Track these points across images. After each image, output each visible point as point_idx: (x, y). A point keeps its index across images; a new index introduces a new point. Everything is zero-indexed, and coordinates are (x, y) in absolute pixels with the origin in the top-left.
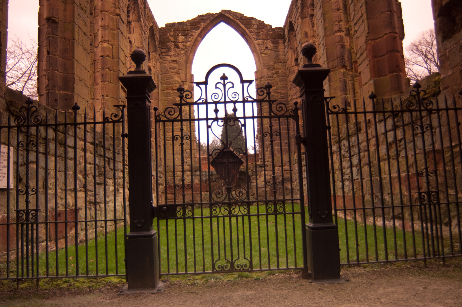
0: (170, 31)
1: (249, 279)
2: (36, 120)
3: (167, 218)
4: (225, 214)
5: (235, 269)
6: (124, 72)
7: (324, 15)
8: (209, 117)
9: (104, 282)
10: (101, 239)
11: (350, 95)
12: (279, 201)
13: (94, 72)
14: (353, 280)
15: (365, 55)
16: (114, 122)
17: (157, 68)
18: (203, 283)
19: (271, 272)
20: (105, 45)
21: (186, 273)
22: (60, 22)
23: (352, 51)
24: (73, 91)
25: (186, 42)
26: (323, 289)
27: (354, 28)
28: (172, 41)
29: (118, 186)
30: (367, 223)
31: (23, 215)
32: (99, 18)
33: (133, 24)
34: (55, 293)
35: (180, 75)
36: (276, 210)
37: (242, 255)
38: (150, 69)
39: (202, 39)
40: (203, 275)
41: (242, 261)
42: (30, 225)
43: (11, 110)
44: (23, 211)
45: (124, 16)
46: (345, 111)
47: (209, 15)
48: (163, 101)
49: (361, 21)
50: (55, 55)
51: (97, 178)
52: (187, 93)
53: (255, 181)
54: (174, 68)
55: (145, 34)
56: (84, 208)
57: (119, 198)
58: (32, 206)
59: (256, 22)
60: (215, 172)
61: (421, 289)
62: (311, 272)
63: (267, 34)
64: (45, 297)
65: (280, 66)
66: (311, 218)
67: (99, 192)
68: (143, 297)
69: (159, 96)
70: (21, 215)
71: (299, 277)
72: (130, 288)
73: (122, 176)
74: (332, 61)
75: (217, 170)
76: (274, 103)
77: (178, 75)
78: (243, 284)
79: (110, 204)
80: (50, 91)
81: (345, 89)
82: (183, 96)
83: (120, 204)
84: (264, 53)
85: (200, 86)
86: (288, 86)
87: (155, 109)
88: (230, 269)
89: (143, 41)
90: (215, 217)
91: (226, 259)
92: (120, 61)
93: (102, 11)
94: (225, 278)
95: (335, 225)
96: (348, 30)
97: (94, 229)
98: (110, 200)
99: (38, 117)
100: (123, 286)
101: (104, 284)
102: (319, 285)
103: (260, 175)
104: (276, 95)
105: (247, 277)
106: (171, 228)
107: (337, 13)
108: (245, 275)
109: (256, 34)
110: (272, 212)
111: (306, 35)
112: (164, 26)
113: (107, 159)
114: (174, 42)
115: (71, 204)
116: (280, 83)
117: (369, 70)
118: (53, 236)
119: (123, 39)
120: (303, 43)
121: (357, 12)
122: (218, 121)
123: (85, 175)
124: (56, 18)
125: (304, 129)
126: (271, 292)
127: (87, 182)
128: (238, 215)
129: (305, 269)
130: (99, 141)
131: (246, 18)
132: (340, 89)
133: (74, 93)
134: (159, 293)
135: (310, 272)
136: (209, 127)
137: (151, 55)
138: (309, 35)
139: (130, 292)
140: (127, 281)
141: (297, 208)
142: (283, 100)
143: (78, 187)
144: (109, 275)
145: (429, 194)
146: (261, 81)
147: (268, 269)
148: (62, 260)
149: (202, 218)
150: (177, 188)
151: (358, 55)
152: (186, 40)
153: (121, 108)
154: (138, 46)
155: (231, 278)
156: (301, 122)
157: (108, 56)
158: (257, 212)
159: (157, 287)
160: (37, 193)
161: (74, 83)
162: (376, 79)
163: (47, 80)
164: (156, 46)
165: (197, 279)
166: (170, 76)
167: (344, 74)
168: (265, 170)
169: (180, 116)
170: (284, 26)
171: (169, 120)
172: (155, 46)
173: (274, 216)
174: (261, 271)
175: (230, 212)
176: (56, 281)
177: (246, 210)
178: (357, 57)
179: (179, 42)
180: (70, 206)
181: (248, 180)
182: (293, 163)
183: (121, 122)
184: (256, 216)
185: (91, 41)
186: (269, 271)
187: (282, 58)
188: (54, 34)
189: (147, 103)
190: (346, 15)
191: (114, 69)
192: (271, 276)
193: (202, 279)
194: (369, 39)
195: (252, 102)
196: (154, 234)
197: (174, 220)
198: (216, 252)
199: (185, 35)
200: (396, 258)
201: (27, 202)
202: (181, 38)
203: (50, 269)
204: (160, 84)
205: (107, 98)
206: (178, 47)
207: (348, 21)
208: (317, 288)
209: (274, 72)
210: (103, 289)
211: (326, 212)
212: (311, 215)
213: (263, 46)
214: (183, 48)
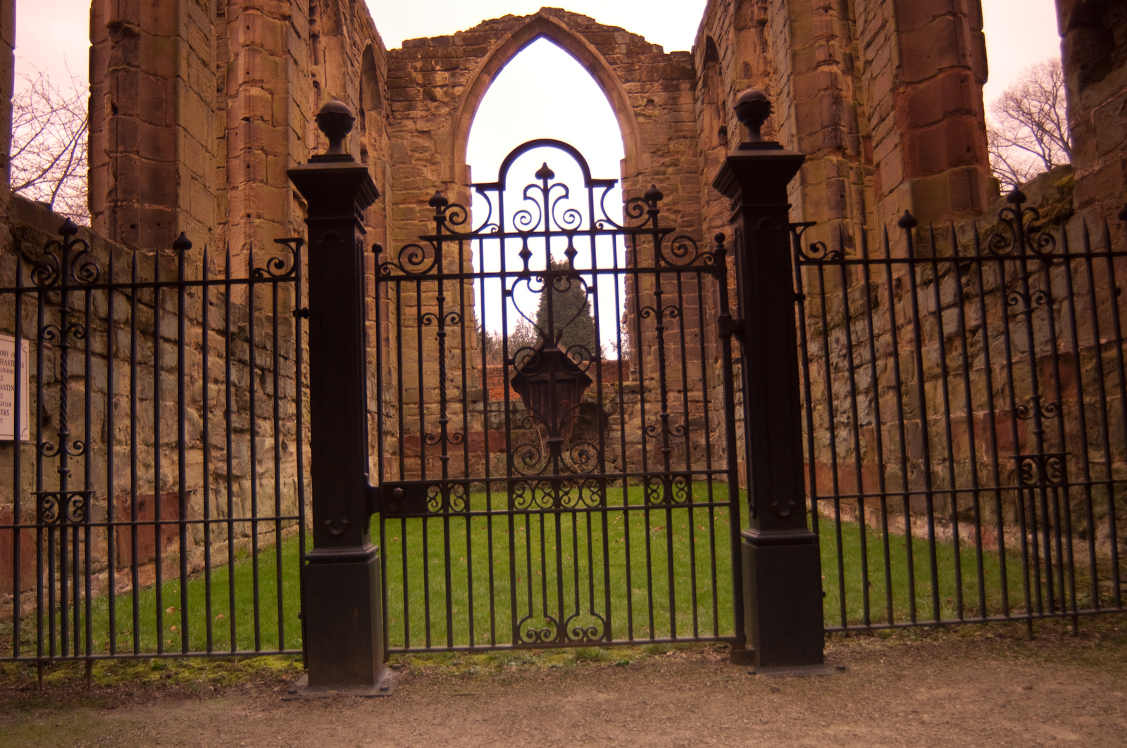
0: (414, 59)
1: (603, 664)
2: (85, 274)
3: (403, 515)
4: (544, 506)
5: (569, 638)
6: (300, 157)
7: (791, 21)
8: (508, 270)
9: (250, 670)
10: (243, 565)
11: (852, 218)
12: (676, 475)
13: (228, 157)
14: (854, 667)
15: (890, 121)
16: (275, 280)
17: (381, 149)
18: (490, 673)
19: (657, 648)
20: (255, 91)
21: (450, 649)
22: (142, 34)
23: (859, 110)
24: (175, 204)
25: (454, 86)
26: (781, 688)
27: (865, 54)
28: (418, 84)
29: (285, 435)
30: (891, 530)
31: (52, 506)
32: (240, 25)
33: (323, 41)
34: (131, 695)
35: (438, 167)
36: (668, 496)
37: (585, 605)
38: (364, 152)
39: (493, 79)
40: (492, 653)
41: (585, 621)
42: (70, 531)
43: (24, 249)
44: (54, 495)
45: (301, 21)
46: (839, 258)
47: (509, 20)
48: (396, 230)
49: (881, 38)
50: (130, 115)
51: (234, 417)
52: (455, 209)
53: (619, 427)
54: (424, 149)
55: (352, 65)
56: (201, 491)
57: (288, 465)
58: (75, 484)
59: (624, 37)
60: (522, 404)
61: (1019, 689)
62: (752, 649)
63: (652, 67)
64: (106, 704)
65: (682, 145)
66: (754, 517)
67: (239, 452)
68: (344, 706)
69: (385, 216)
70: (47, 506)
71: (723, 660)
72: (312, 684)
73: (295, 411)
74: (811, 135)
75: (526, 400)
76: (667, 236)
77: (434, 168)
78: (589, 675)
79: (265, 481)
80: (119, 204)
81: (840, 204)
82: (444, 218)
83: (290, 480)
84: (644, 115)
85: (487, 193)
86: (701, 195)
87: (377, 249)
88: (556, 638)
89: (349, 82)
90: (520, 512)
91: (546, 615)
92: (291, 131)
93: (246, 9)
94: (545, 661)
95: (813, 534)
96: (850, 59)
97: (227, 542)
98: (266, 471)
99: (90, 268)
100: (297, 678)
101: (251, 674)
102: (772, 679)
103: (632, 413)
104: (673, 216)
105: (597, 659)
106: (414, 539)
107: (823, 18)
108: (594, 654)
109: (625, 68)
110: (659, 501)
111: (747, 70)
112: (399, 46)
113: (258, 371)
114: (423, 85)
115: (171, 480)
116: (683, 188)
117: (899, 158)
118: (126, 557)
119: (298, 77)
120: (739, 91)
121: (871, 16)
122: (529, 280)
123: (205, 410)
124: (133, 24)
125: (739, 299)
126: (655, 696)
127: (209, 425)
128: (577, 507)
129: (739, 640)
130: (240, 327)
131: (601, 27)
132: (829, 204)
133: (178, 210)
134: (383, 696)
135: (749, 647)
136: (506, 293)
137: (367, 118)
138: (754, 70)
139: (312, 694)
140: (306, 666)
141: (721, 493)
142: (690, 229)
143: (187, 437)
144: (261, 651)
145: (1041, 460)
146: (635, 183)
147: (648, 639)
148: (147, 615)
149: (489, 515)
150: (429, 442)
151: (875, 120)
152: (452, 80)
153: (293, 245)
154: (334, 94)
155: (559, 662)
156: (732, 285)
157: (262, 118)
158: (622, 501)
159: (378, 681)
160: (86, 452)
161: (178, 184)
162: (916, 179)
163: (111, 176)
164: (378, 95)
165: (475, 664)
166: (414, 168)
167: (839, 167)
168: (643, 401)
169: (436, 266)
170: (693, 47)
171: (410, 277)
172: (376, 94)
173: (664, 511)
174: (632, 644)
175: (557, 501)
176: (134, 666)
177: (596, 497)
178: (872, 125)
179: (436, 87)
180: (168, 485)
181: (603, 423)
182: (711, 383)
183: (293, 279)
184: (621, 512)
185: (220, 81)
186: (651, 646)
187: (687, 126)
188: (129, 64)
189: (357, 234)
190: (845, 22)
191: (277, 150)
192: (657, 657)
193: (489, 663)
194: (902, 83)
195: (614, 233)
196: (372, 554)
197: (420, 520)
198: (522, 597)
199: (452, 69)
200: (961, 616)
201: (63, 474)
202: (441, 76)
203: (118, 638)
204: (387, 186)
205: (257, 221)
206: (433, 99)
207: (850, 38)
208: (767, 686)
209: (667, 160)
210: (248, 686)
211: (791, 503)
212: (754, 510)
213: (642, 97)
214: (446, 100)
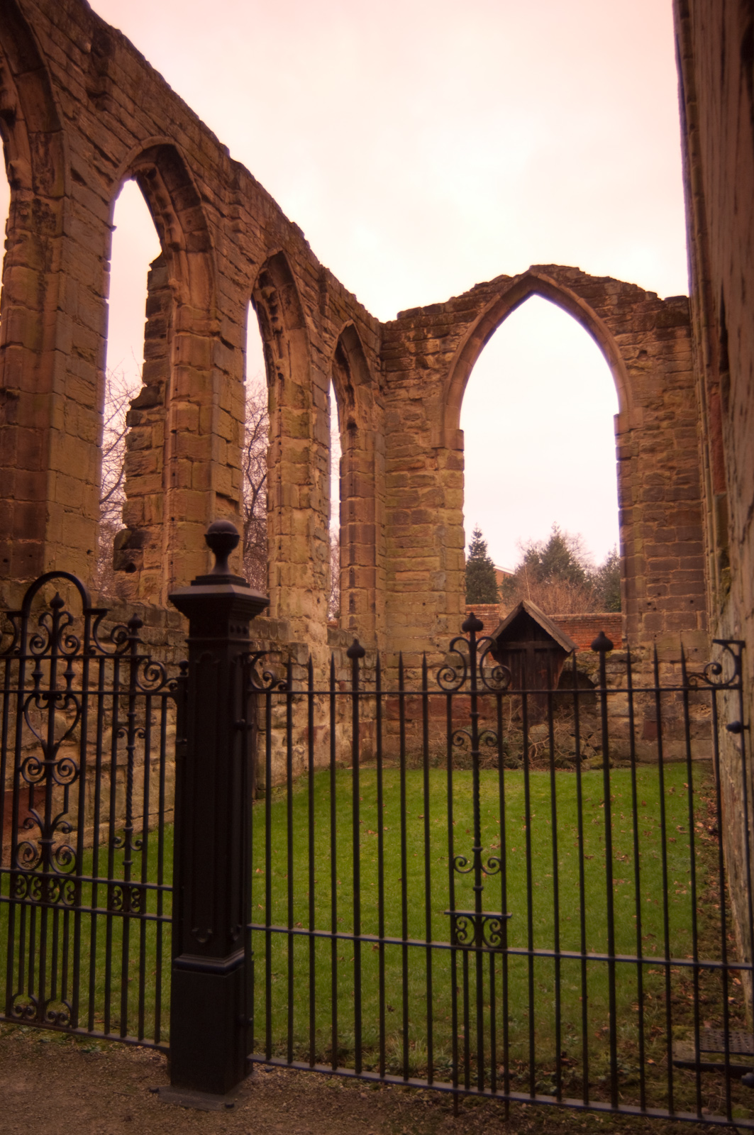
0: (408, 329)
4: (35, 899)
5: (45, 1020)
12: (133, 887)
17: (372, 421)
20: (182, 406)
22: (22, 395)
24: (44, 539)
25: (444, 353)
28: (411, 353)
32: (173, 346)
33: (287, 335)
35: (428, 433)
36: (126, 905)
38: (352, 427)
39: (485, 341)
41: (58, 1008)
47: (503, 280)
48: (389, 498)
50: (8, 466)
54: (416, 417)
59: (615, 287)
63: (645, 316)
65: (678, 396)
69: (374, 486)
77: (424, 434)
84: (637, 368)
86: (699, 449)
88: (36, 1017)
89: (314, 371)
90: (18, 902)
92: (215, 439)
93: (178, 331)
104: (667, 474)
109: (615, 319)
110: (119, 909)
112: (394, 318)
114: (416, 354)
116: (679, 443)
119: (228, 384)
128: (58, 905)
131: (589, 278)
133: (46, 542)
137: (356, 393)
141: (168, 909)
142: (686, 487)
146: (628, 439)
152: (443, 347)
161: (47, 520)
164: (367, 370)
166: (405, 436)
172: (365, 370)
173: (122, 919)
175: (45, 897)
177: (72, 897)
179: (428, 355)
184: (90, 915)
187: (683, 376)
188: (9, 423)
199: (443, 335)
202: (432, 344)
204: (378, 455)
205: (180, 524)
206: (425, 366)
209: (661, 413)
213: (634, 348)
214: (437, 367)
